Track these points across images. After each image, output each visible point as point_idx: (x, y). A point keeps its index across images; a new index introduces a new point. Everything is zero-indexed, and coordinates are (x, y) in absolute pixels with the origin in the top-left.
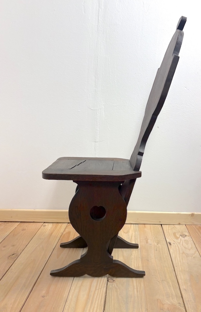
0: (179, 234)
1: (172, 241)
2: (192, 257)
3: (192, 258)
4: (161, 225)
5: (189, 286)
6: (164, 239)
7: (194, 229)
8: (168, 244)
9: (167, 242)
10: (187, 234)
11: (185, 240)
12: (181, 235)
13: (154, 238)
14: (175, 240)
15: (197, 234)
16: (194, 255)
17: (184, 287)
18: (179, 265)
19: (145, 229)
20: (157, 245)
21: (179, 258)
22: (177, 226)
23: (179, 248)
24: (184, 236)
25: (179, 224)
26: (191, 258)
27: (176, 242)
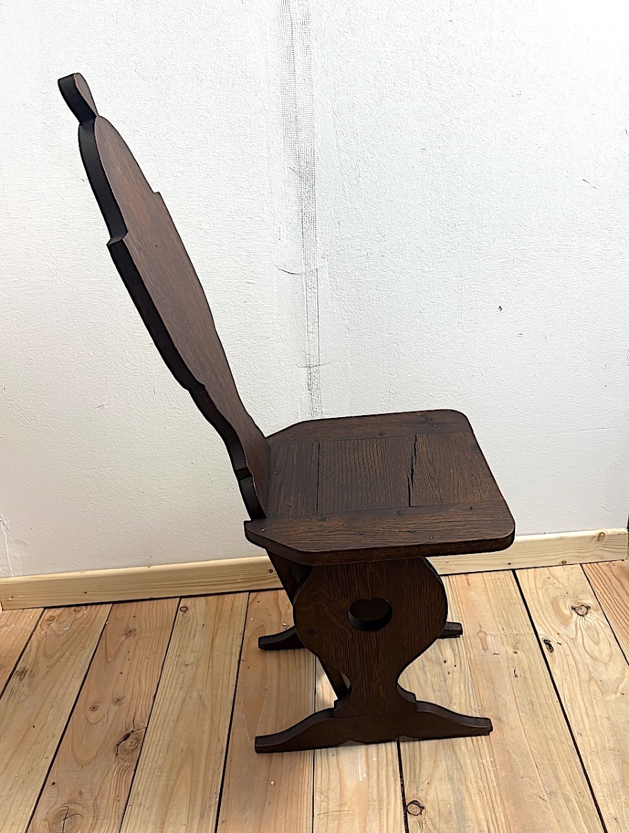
0: (569, 603)
1: (553, 633)
2: (616, 694)
3: (619, 695)
4: (511, 571)
5: (623, 805)
6: (530, 630)
7: (606, 579)
8: (544, 646)
9: (540, 637)
10: (590, 601)
11: (588, 628)
12: (573, 609)
13: (503, 629)
14: (562, 630)
15: (617, 598)
16: (621, 686)
17: (612, 811)
18: (588, 727)
19: (472, 593)
20: (515, 655)
21: (583, 701)
22: (559, 571)
23: (574, 658)
24: (584, 609)
25: (564, 563)
26: (614, 696)
27: (565, 638)
